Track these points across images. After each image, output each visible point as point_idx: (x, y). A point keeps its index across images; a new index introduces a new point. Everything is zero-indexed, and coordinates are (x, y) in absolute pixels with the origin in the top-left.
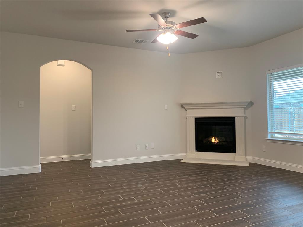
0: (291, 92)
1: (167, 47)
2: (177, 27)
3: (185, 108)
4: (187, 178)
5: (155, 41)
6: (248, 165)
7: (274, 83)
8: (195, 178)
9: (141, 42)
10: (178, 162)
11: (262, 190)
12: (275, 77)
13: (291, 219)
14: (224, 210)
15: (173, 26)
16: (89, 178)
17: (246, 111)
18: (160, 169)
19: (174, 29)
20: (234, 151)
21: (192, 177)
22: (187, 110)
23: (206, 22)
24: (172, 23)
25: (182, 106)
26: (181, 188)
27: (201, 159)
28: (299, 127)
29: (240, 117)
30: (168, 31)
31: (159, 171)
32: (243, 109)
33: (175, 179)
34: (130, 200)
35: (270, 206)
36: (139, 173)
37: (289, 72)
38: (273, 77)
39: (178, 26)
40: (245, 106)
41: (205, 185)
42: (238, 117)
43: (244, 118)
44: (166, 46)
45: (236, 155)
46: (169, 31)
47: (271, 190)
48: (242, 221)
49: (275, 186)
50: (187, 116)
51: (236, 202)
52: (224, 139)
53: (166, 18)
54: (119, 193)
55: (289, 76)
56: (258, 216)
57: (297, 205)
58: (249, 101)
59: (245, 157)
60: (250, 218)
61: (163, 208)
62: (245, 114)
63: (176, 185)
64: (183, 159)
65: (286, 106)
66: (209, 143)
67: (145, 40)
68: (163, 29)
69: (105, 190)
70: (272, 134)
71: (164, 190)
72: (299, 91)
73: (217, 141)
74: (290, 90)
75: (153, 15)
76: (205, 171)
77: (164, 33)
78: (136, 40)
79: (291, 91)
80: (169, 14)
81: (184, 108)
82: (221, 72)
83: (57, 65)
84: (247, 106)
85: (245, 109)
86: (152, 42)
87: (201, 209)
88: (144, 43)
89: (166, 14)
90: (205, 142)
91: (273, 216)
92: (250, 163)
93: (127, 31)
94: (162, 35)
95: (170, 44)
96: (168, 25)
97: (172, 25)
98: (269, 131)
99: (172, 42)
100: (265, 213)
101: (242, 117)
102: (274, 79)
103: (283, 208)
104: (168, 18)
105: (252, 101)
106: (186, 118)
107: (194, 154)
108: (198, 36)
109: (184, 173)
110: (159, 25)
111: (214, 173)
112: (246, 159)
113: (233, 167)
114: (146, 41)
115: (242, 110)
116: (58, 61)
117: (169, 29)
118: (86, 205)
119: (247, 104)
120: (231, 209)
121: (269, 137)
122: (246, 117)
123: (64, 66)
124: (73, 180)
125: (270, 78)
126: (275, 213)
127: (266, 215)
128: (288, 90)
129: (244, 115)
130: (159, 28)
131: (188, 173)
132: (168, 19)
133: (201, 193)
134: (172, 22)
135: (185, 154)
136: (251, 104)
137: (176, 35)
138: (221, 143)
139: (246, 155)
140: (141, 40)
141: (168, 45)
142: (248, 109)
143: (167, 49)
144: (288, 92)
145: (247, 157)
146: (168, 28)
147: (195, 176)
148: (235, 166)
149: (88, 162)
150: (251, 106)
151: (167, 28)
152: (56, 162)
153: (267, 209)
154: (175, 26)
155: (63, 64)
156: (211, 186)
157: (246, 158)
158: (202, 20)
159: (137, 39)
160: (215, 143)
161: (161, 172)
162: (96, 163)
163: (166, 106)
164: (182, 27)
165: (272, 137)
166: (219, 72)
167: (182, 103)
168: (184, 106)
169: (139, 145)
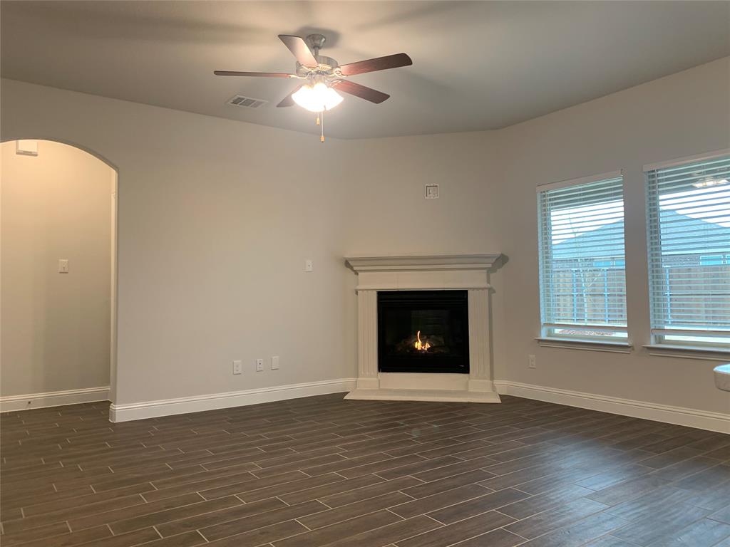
0: (577, 235)
1: (318, 119)
2: (340, 73)
3: (355, 268)
4: (364, 437)
5: (286, 103)
6: (498, 401)
7: (552, 214)
8: (382, 437)
9: (248, 103)
10: (337, 400)
11: (537, 457)
12: (555, 199)
13: (607, 520)
14: (459, 512)
15: (333, 68)
16: (111, 450)
17: (492, 275)
18: (294, 419)
19: (333, 77)
20: (465, 369)
21: (376, 434)
22: (359, 274)
23: (411, 64)
24: (329, 61)
25: (347, 264)
26: (353, 463)
27: (390, 390)
28: (595, 310)
29: (478, 289)
30: (320, 80)
31: (292, 424)
32: (485, 271)
33: (335, 443)
34: (226, 502)
35: (560, 493)
36: (242, 433)
37: (584, 189)
38: (550, 200)
39: (343, 69)
40: (490, 266)
41: (408, 452)
42: (473, 289)
43: (487, 291)
44: (315, 115)
45: (469, 378)
46: (322, 82)
47: (555, 456)
48: (502, 535)
49: (563, 448)
50: (358, 287)
51: (483, 490)
52: (441, 339)
53: (314, 48)
54: (196, 486)
55: (584, 199)
56: (535, 519)
57: (614, 488)
58: (498, 253)
59: (488, 381)
60: (520, 526)
61: (312, 518)
62: (488, 282)
63: (338, 458)
64: (349, 392)
65: (566, 265)
66: (408, 351)
67: (258, 100)
68: (307, 74)
69: (158, 481)
70: (549, 327)
71: (309, 472)
72: (591, 234)
73: (428, 346)
74: (576, 230)
75: (286, 38)
76: (404, 418)
77: (311, 85)
78: (236, 98)
79: (578, 232)
80: (323, 40)
81: (351, 268)
82: (436, 185)
83: (18, 153)
84: (493, 264)
85: (490, 271)
86: (278, 106)
87: (406, 512)
88: (256, 106)
89: (317, 39)
90: (399, 349)
91: (569, 517)
92: (501, 396)
93: (217, 73)
94: (305, 90)
95: (325, 112)
96: (320, 65)
97: (329, 67)
98: (543, 321)
99: (328, 108)
100: (551, 511)
101: (483, 289)
102: (552, 204)
103: (585, 497)
104: (319, 48)
105: (506, 254)
106: (357, 293)
107: (375, 379)
108: (388, 96)
109: (356, 426)
110: (299, 65)
111: (426, 423)
112: (493, 387)
113: (465, 407)
114: (262, 103)
115: (483, 274)
116: (20, 141)
117: (323, 76)
118: (107, 525)
119: (494, 260)
120: (475, 507)
121: (543, 336)
122: (491, 290)
123: (36, 155)
124: (62, 458)
125: (545, 201)
126: (571, 509)
127: (553, 516)
128: (571, 231)
129: (489, 286)
130: (297, 71)
131: (366, 424)
132: (319, 51)
133: (399, 473)
134: (328, 58)
135: (353, 380)
136: (502, 260)
137: (339, 91)
138: (436, 352)
139: (492, 378)
140: (247, 100)
141: (320, 113)
142: (495, 272)
143: (318, 123)
144: (573, 236)
145: (496, 382)
146: (320, 73)
147: (382, 433)
148: (469, 403)
149: (102, 408)
150: (503, 264)
151: (318, 72)
152: (10, 412)
153: (553, 500)
154: (338, 69)
155: (34, 150)
156: (422, 454)
157: (493, 384)
158: (402, 60)
159: (238, 96)
160: (422, 350)
161: (300, 425)
162: (125, 411)
163: (309, 262)
164: (353, 74)
165: (548, 336)
166: (432, 185)
167: (347, 256)
168: (351, 263)
169: (240, 361)
